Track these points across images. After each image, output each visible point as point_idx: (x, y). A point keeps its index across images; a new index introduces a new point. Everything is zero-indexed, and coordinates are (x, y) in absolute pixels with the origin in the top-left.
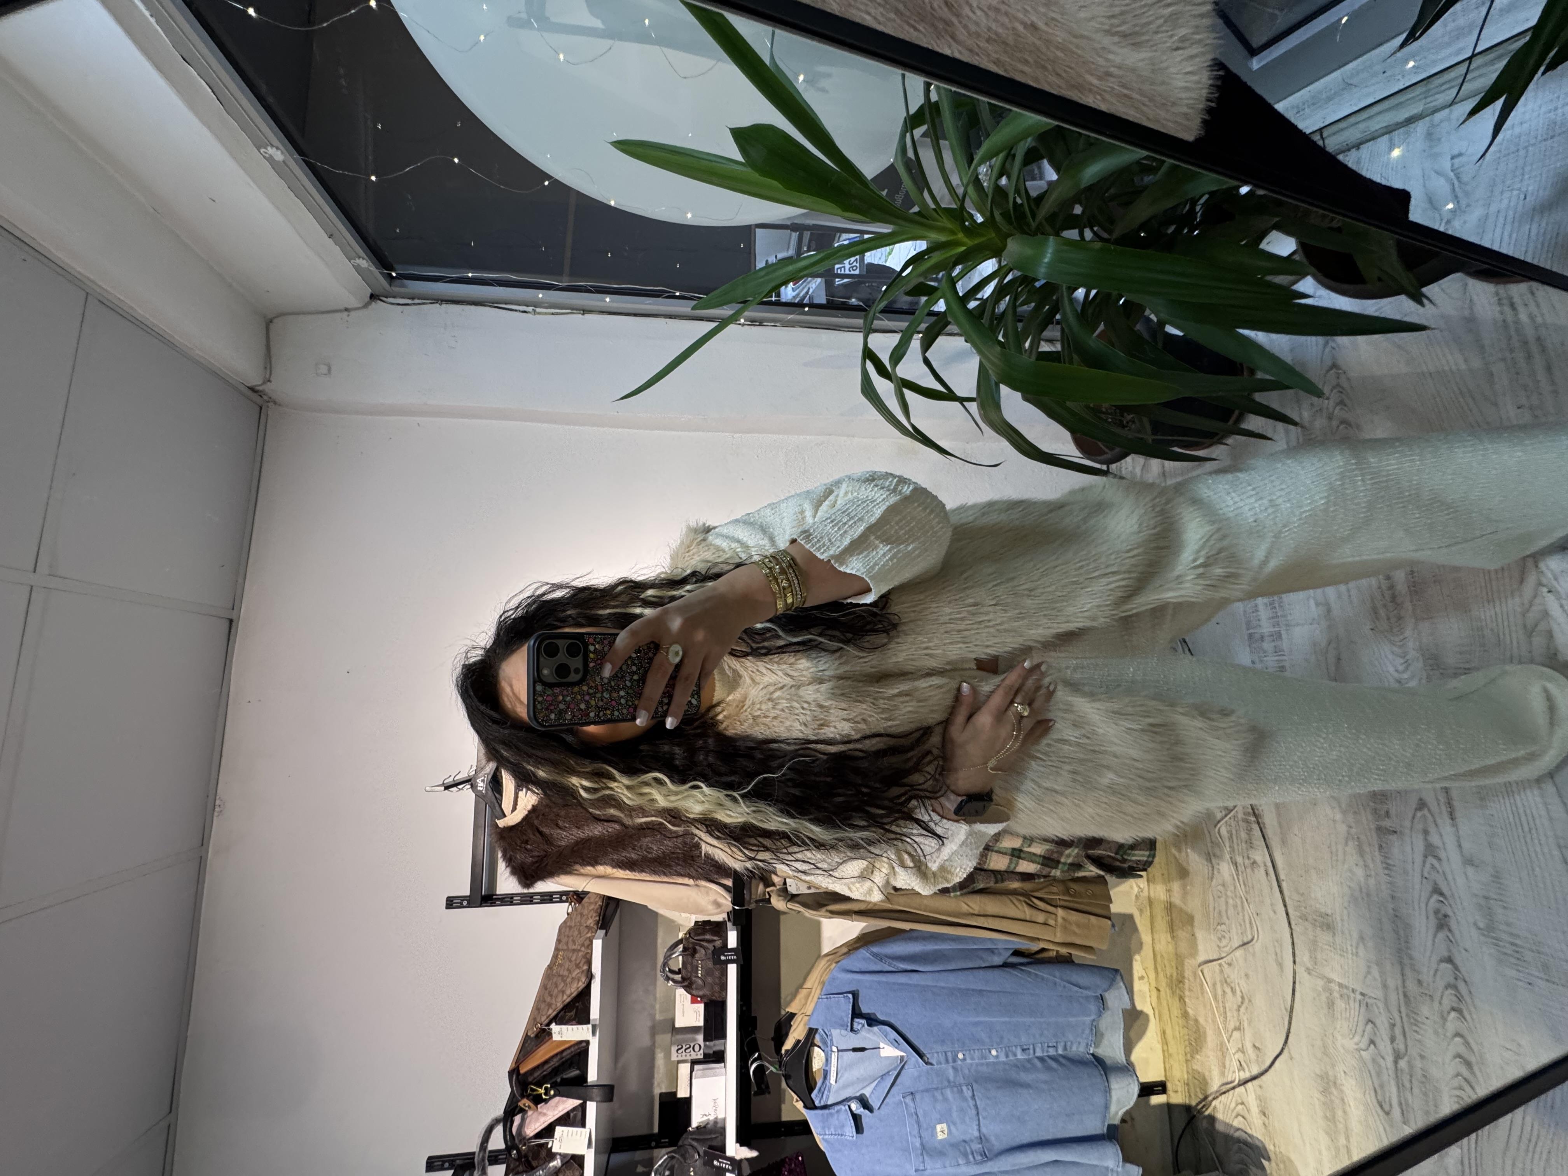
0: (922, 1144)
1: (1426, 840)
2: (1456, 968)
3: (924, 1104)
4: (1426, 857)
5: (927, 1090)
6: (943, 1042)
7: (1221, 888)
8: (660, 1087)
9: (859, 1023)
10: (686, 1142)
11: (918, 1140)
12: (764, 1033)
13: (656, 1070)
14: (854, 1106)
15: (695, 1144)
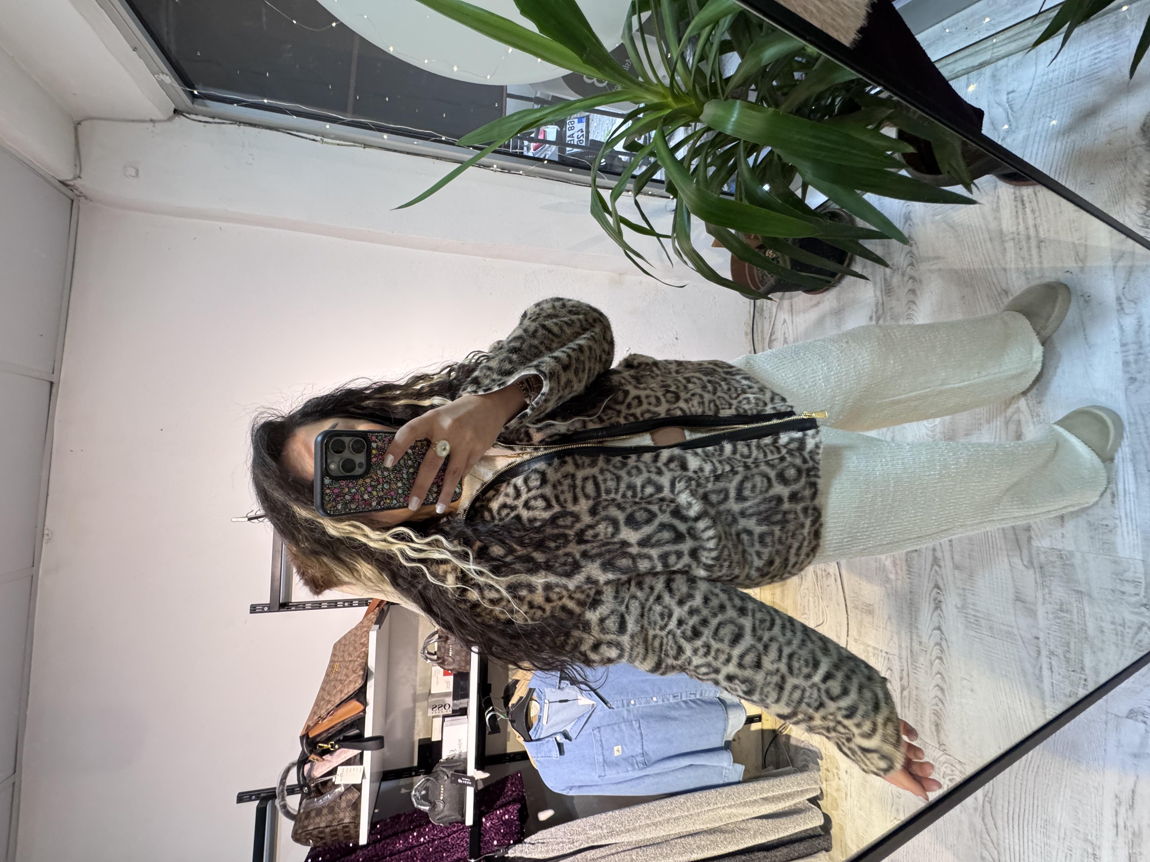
0: (604, 761)
1: (934, 554)
2: (942, 633)
3: (606, 734)
4: (932, 566)
5: (609, 725)
6: (622, 693)
7: (806, 591)
8: (419, 735)
9: (565, 683)
10: (438, 769)
11: (602, 757)
12: (497, 694)
13: (416, 724)
14: (560, 738)
15: (444, 769)
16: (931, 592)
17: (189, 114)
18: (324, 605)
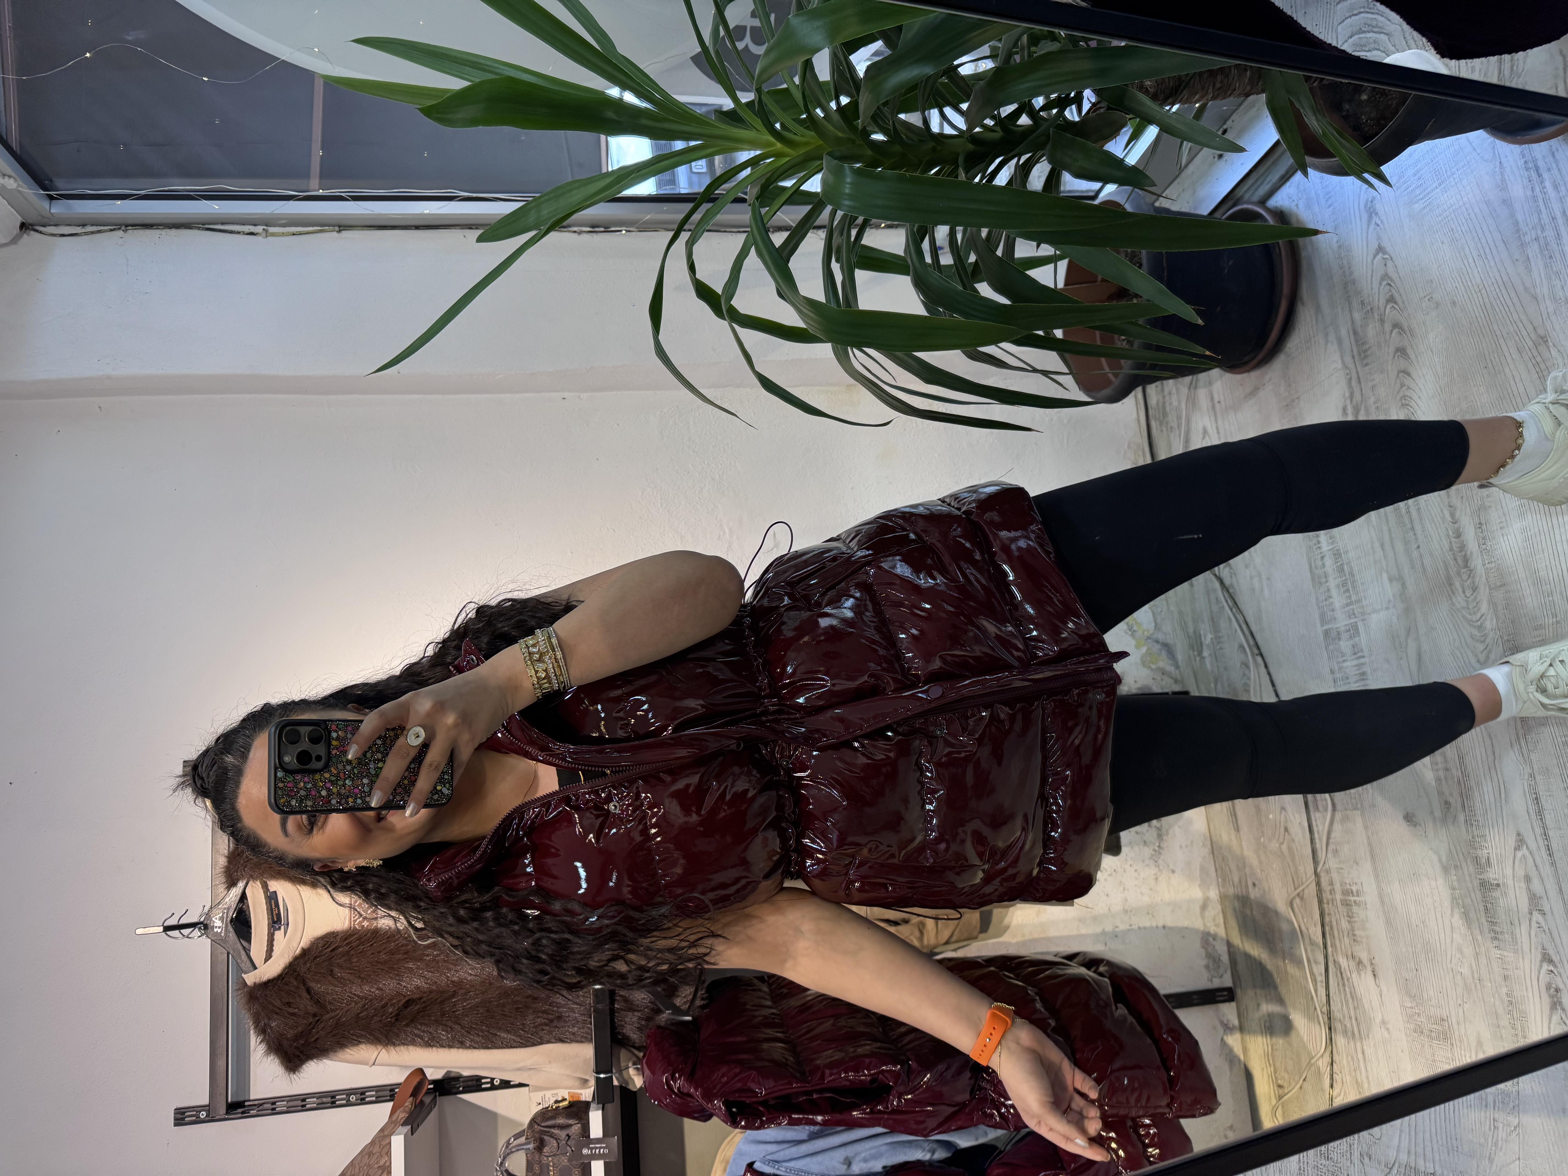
1: (1529, 889)
16: (1539, 973)
17: (44, 226)
18: (312, 1102)
